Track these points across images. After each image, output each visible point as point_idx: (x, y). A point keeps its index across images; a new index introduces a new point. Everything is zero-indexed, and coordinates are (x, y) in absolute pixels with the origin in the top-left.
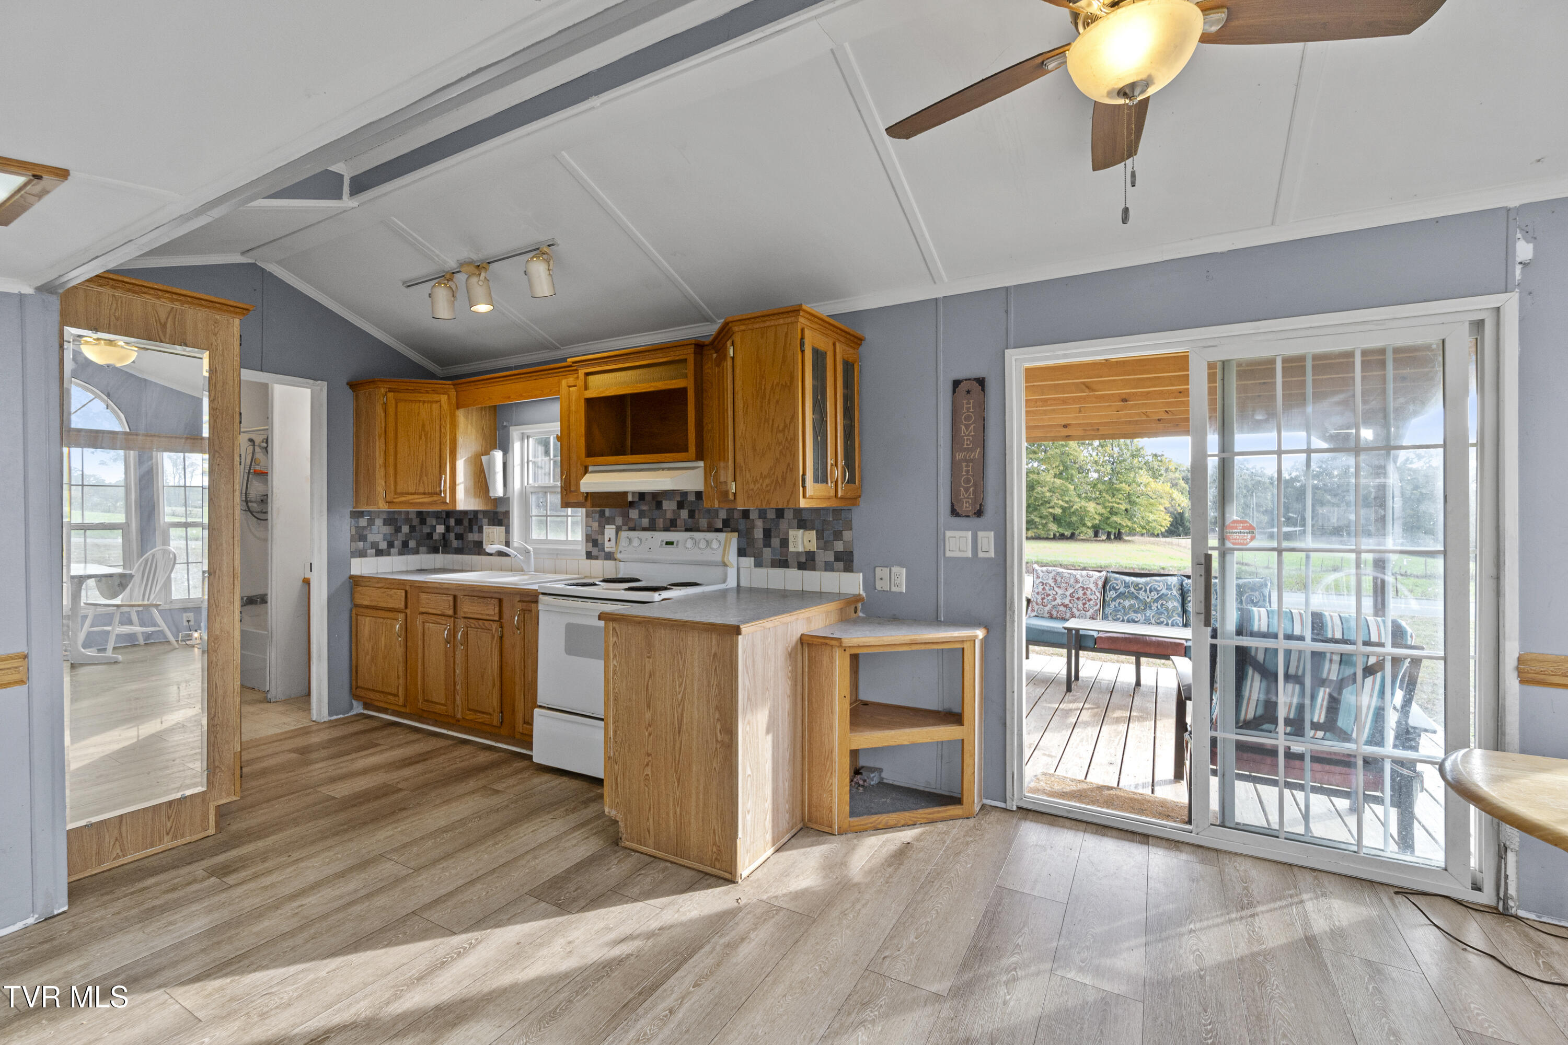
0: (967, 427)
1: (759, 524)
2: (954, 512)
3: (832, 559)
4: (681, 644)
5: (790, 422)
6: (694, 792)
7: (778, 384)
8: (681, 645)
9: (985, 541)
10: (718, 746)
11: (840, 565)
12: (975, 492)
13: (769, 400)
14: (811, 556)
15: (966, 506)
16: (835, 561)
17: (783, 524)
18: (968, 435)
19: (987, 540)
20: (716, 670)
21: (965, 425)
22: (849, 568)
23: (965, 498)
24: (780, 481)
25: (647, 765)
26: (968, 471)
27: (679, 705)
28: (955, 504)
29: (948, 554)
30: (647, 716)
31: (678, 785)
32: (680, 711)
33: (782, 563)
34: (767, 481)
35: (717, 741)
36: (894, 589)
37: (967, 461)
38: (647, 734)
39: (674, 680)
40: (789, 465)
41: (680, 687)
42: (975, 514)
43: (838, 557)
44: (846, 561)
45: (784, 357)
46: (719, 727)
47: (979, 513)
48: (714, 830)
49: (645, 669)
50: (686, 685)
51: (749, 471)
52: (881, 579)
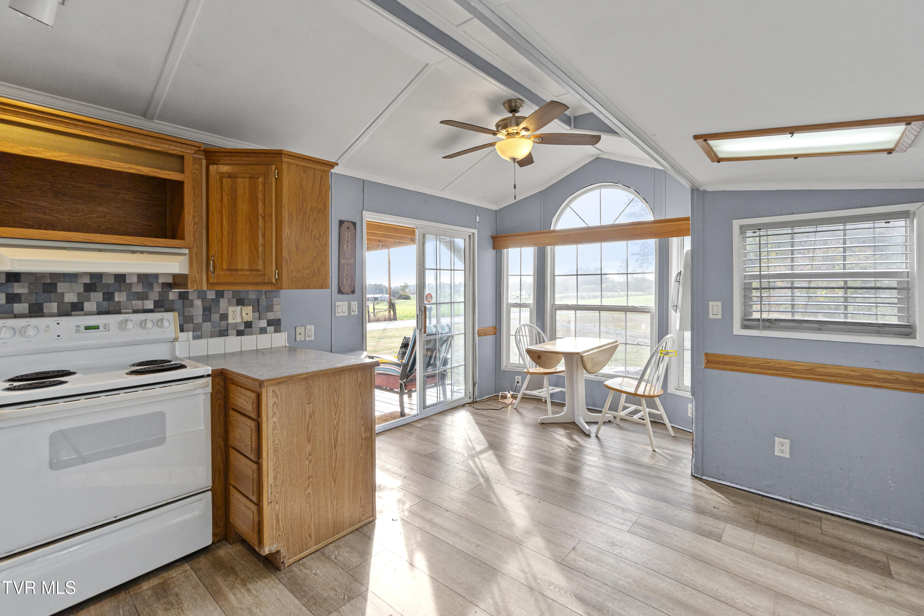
0: (347, 246)
1: (198, 303)
2: (340, 292)
3: (265, 325)
4: (336, 384)
5: (323, 234)
6: (347, 482)
7: (315, 208)
8: (336, 386)
9: (354, 306)
10: (363, 442)
11: (272, 329)
12: (351, 281)
13: (309, 216)
14: (248, 325)
15: (346, 289)
16: (268, 326)
17: (223, 303)
18: (348, 251)
19: (355, 305)
20: (361, 393)
21: (346, 245)
22: (277, 331)
23: (346, 284)
24: (316, 271)
25: (308, 486)
26: (347, 270)
27: (335, 428)
28: (341, 287)
29: (337, 315)
30: (307, 449)
31: (335, 485)
32: (335, 432)
33: (223, 333)
34: (307, 271)
35: (362, 438)
36: (307, 339)
37: (347, 264)
38: (307, 463)
39: (331, 412)
40: (323, 262)
41: (335, 415)
42: (351, 292)
43: (270, 323)
44: (276, 324)
45: (320, 191)
46: (363, 429)
47: (353, 292)
48: (361, 497)
49: (305, 413)
50: (340, 413)
51: (294, 264)
52: (300, 334)
